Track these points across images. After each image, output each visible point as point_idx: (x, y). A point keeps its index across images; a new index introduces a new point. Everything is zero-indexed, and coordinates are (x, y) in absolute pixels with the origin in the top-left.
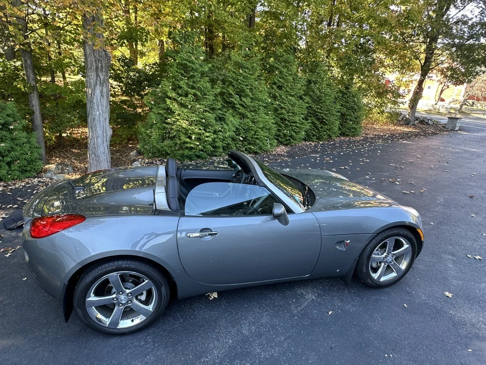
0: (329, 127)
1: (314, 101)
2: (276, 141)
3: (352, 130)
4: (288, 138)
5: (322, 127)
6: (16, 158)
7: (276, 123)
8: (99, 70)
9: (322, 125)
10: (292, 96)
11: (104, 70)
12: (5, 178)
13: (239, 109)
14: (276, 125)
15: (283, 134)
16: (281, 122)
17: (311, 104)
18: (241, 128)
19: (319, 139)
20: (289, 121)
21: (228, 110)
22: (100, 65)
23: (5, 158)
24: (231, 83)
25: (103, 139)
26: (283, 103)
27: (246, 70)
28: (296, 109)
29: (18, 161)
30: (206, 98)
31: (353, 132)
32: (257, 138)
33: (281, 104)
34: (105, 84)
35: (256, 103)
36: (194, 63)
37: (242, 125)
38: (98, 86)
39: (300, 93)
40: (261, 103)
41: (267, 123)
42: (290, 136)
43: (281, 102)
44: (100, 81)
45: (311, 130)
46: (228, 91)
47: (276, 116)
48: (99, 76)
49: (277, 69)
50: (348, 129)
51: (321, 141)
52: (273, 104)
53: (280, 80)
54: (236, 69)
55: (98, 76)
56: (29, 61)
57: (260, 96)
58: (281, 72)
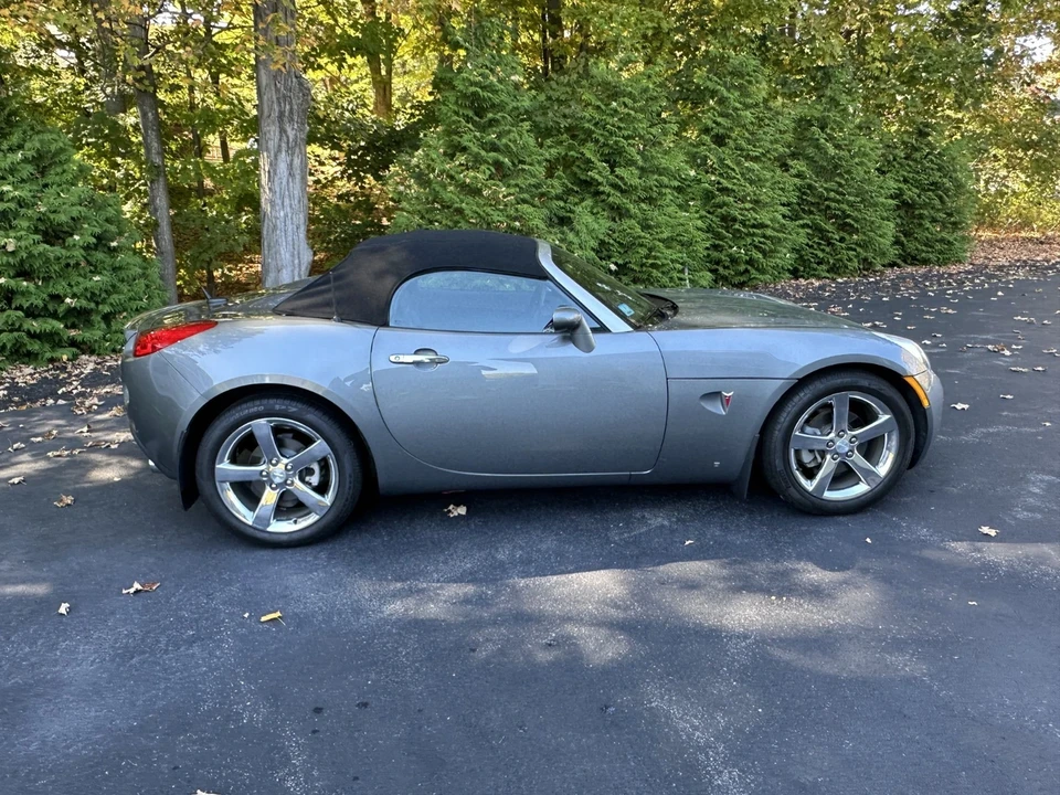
0: (862, 237)
1: (820, 172)
2: (709, 276)
3: (938, 246)
4: (742, 268)
5: (842, 240)
6: (120, 308)
7: (709, 230)
8: (286, 119)
9: (842, 234)
10: (756, 159)
11: (296, 118)
12: (100, 347)
13: (609, 195)
14: (710, 235)
15: (730, 256)
16: (722, 227)
17: (811, 178)
18: (611, 241)
19: (835, 270)
20: (743, 223)
21: (583, 200)
22: (288, 107)
23: (100, 307)
24: (589, 133)
25: (293, 271)
26: (729, 178)
27: (626, 100)
28: (765, 193)
29: (125, 314)
30: (523, 170)
31: (941, 252)
32: (653, 266)
33: (722, 180)
34: (297, 150)
35: (653, 180)
36: (495, 92)
37: (616, 235)
38: (284, 153)
39: (776, 150)
40: (665, 180)
41: (681, 228)
42: (747, 262)
43: (721, 175)
44: (288, 143)
45: (811, 247)
46: (582, 154)
47: (709, 212)
48: (285, 132)
49: (713, 93)
50: (926, 245)
51: (840, 275)
52: (699, 181)
53: (719, 119)
54: (602, 100)
55: (283, 131)
56: (150, 114)
57: (664, 162)
58: (722, 101)
